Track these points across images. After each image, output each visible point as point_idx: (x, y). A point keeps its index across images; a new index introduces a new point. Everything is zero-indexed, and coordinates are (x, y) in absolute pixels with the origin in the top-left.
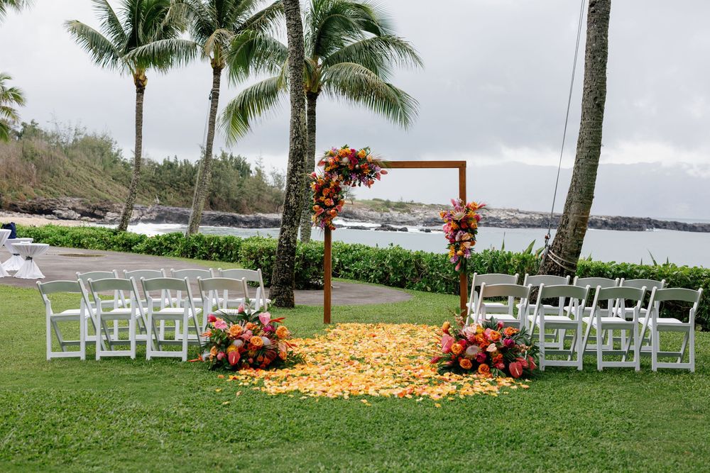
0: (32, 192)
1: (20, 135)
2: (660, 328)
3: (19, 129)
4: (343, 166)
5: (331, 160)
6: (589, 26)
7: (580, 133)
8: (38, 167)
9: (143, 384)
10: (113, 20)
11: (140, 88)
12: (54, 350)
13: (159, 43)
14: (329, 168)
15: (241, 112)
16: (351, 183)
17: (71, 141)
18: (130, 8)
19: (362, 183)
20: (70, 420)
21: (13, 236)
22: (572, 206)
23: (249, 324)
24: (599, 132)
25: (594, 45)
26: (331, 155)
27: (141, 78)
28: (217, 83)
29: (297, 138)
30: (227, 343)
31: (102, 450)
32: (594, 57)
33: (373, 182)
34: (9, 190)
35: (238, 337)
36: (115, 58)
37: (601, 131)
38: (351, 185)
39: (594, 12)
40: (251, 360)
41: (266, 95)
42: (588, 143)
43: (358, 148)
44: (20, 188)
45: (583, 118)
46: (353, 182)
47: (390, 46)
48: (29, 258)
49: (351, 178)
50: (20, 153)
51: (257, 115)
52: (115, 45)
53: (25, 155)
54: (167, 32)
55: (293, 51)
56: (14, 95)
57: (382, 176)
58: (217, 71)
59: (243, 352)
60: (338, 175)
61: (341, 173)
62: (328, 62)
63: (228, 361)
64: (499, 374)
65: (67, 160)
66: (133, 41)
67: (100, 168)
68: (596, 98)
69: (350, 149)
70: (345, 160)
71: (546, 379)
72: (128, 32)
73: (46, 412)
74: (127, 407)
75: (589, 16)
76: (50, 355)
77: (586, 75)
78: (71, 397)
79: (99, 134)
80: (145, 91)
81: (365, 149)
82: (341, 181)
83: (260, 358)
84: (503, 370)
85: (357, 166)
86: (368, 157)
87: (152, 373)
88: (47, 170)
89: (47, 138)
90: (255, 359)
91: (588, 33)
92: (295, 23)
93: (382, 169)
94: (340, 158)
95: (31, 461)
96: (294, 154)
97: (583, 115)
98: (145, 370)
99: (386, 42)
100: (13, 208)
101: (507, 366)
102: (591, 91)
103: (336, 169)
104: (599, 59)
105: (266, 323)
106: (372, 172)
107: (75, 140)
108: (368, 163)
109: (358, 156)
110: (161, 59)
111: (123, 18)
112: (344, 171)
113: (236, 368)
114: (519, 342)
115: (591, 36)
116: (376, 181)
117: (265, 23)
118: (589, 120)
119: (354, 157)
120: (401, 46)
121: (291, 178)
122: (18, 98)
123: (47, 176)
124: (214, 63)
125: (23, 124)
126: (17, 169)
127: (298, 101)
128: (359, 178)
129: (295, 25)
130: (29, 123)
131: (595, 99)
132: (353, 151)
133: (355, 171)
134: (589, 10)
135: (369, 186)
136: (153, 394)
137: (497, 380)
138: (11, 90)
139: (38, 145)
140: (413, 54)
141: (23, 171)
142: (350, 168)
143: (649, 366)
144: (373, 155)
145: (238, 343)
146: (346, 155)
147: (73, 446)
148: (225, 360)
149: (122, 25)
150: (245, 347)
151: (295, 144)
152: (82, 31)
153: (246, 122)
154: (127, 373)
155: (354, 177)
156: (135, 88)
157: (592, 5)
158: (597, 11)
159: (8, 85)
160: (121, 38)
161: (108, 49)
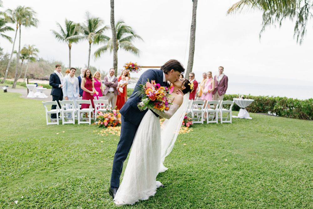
0: (42, 75)
1: (39, 61)
2: (223, 112)
3: (38, 60)
5: (127, 66)
8: (44, 69)
9: (79, 133)
10: (63, 30)
12: (49, 122)
13: (75, 36)
14: (126, 68)
15: (98, 53)
17: (52, 63)
19: (135, 72)
20: (56, 150)
21: (37, 86)
23: (110, 113)
24: (193, 59)
26: (127, 64)
27: (70, 45)
28: (90, 47)
29: (115, 60)
30: (104, 119)
31: (68, 164)
34: (37, 74)
35: (107, 117)
36: (63, 40)
40: (111, 124)
41: (105, 49)
42: (191, 62)
43: (134, 63)
44: (39, 74)
45: (189, 56)
46: (133, 72)
48: (42, 92)
50: (39, 65)
52: (63, 37)
53: (40, 66)
54: (76, 33)
57: (141, 70)
58: (90, 44)
59: (108, 122)
62: (120, 41)
63: (104, 125)
64: (184, 126)
66: (68, 36)
70: (131, 66)
71: (196, 127)
72: (66, 33)
73: (47, 147)
74: (75, 143)
76: (48, 123)
77: (190, 45)
78: (56, 140)
79: (59, 61)
80: (71, 49)
83: (114, 123)
84: (184, 125)
85: (134, 67)
87: (81, 129)
88: (46, 69)
89: (46, 62)
90: (112, 124)
91: (191, 34)
94: (129, 65)
95: (42, 171)
97: (189, 55)
98: (79, 128)
99: (135, 36)
100: (38, 79)
101: (185, 124)
103: (128, 68)
105: (115, 113)
106: (138, 69)
107: (53, 62)
108: (137, 67)
110: (75, 40)
111: (65, 30)
113: (106, 127)
114: (188, 117)
116: (139, 71)
117: (102, 31)
118: (191, 56)
119: (133, 65)
120: (139, 37)
122: (37, 51)
123: (46, 71)
124: (89, 42)
125: (40, 58)
126: (38, 69)
130: (41, 58)
131: (192, 51)
133: (133, 69)
135: (137, 73)
136: (83, 137)
137: (183, 128)
138: (36, 49)
139: (44, 63)
141: (40, 70)
143: (220, 122)
144: (138, 64)
145: (107, 119)
146: (131, 64)
147: (57, 163)
148: (103, 125)
150: (109, 120)
154: (73, 129)
157: (192, 26)
158: (193, 28)
159: (35, 48)
160: (65, 35)
161: (61, 38)
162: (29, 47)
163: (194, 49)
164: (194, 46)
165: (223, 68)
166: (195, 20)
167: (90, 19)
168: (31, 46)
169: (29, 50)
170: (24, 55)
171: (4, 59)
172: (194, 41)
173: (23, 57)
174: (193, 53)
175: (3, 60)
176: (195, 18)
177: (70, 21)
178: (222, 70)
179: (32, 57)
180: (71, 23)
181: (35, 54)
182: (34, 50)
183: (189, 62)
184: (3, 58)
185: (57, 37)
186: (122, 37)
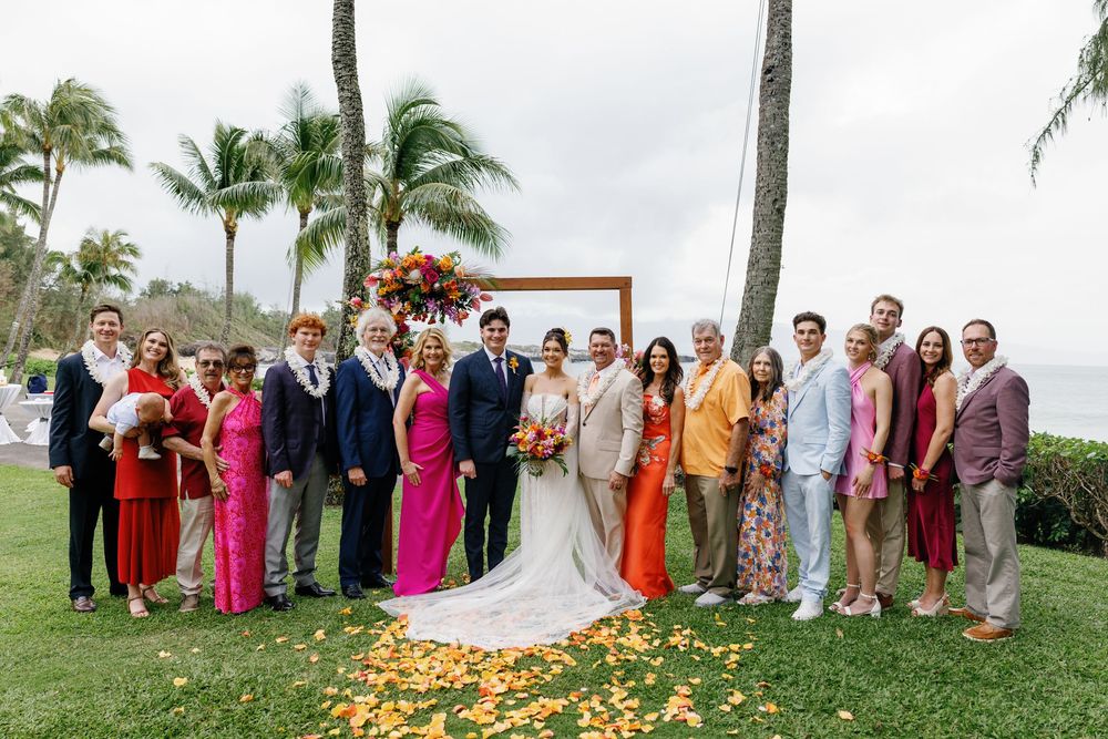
0: (184, 338)
1: (177, 293)
4: (411, 286)
5: (387, 275)
6: (763, 101)
7: (752, 251)
8: (189, 318)
10: (204, 167)
11: (231, 234)
13: (242, 185)
14: (386, 290)
16: (426, 317)
18: (220, 154)
19: (447, 317)
22: (745, 351)
24: (778, 249)
25: (772, 126)
26: (389, 266)
27: (231, 224)
32: (773, 143)
33: (466, 316)
37: (780, 247)
38: (428, 320)
39: (772, 80)
42: (764, 263)
43: (439, 254)
45: (757, 228)
46: (429, 315)
47: (482, 168)
49: (427, 307)
50: (175, 306)
51: (333, 247)
52: (205, 192)
53: (179, 309)
54: (255, 175)
55: (348, 135)
56: (131, 250)
58: (304, 214)
60: (403, 303)
61: (408, 299)
62: (411, 187)
65: (214, 312)
66: (224, 183)
67: (243, 319)
68: (776, 200)
69: (423, 254)
70: (415, 275)
72: (218, 178)
75: (762, 87)
77: (760, 169)
80: (236, 238)
81: (452, 255)
82: (409, 313)
85: (437, 285)
86: (456, 269)
88: (198, 320)
89: (198, 294)
91: (762, 111)
92: (350, 95)
93: (483, 292)
94: (406, 270)
96: (351, 281)
97: (757, 225)
99: (475, 164)
102: (769, 191)
103: (399, 292)
104: (780, 146)
106: (464, 297)
108: (457, 281)
109: (439, 267)
110: (252, 204)
111: (212, 165)
112: (411, 296)
115: (767, 115)
116: (471, 312)
118: (765, 231)
119: (432, 269)
120: (494, 167)
121: (346, 315)
122: (134, 252)
123: (198, 325)
126: (172, 320)
127: (356, 205)
128: (441, 308)
129: (351, 98)
131: (773, 201)
132: (429, 258)
133: (434, 295)
134: (763, 79)
135: (460, 323)
138: (127, 245)
139: (190, 300)
140: (508, 176)
141: (177, 321)
142: (424, 289)
144: (466, 266)
146: (417, 264)
149: (212, 171)
151: (352, 267)
152: (168, 174)
153: (321, 254)
155: (431, 306)
156: (225, 234)
157: (767, 71)
158: (776, 79)
159: (124, 240)
160: (212, 185)
161: (195, 194)
162: (106, 239)
163: (783, 195)
164: (785, 175)
165: (901, 308)
166: (787, 36)
167: (306, 115)
168: (110, 235)
169: (106, 250)
170: (89, 268)
171: (55, 289)
172: (785, 152)
173: (86, 276)
174: (780, 212)
175: (54, 292)
176: (786, 25)
177: (236, 130)
178: (891, 319)
179: (121, 276)
180: (237, 139)
181: (127, 264)
182: (122, 250)
183: (752, 264)
184: (51, 282)
185: (178, 191)
186: (418, 169)
